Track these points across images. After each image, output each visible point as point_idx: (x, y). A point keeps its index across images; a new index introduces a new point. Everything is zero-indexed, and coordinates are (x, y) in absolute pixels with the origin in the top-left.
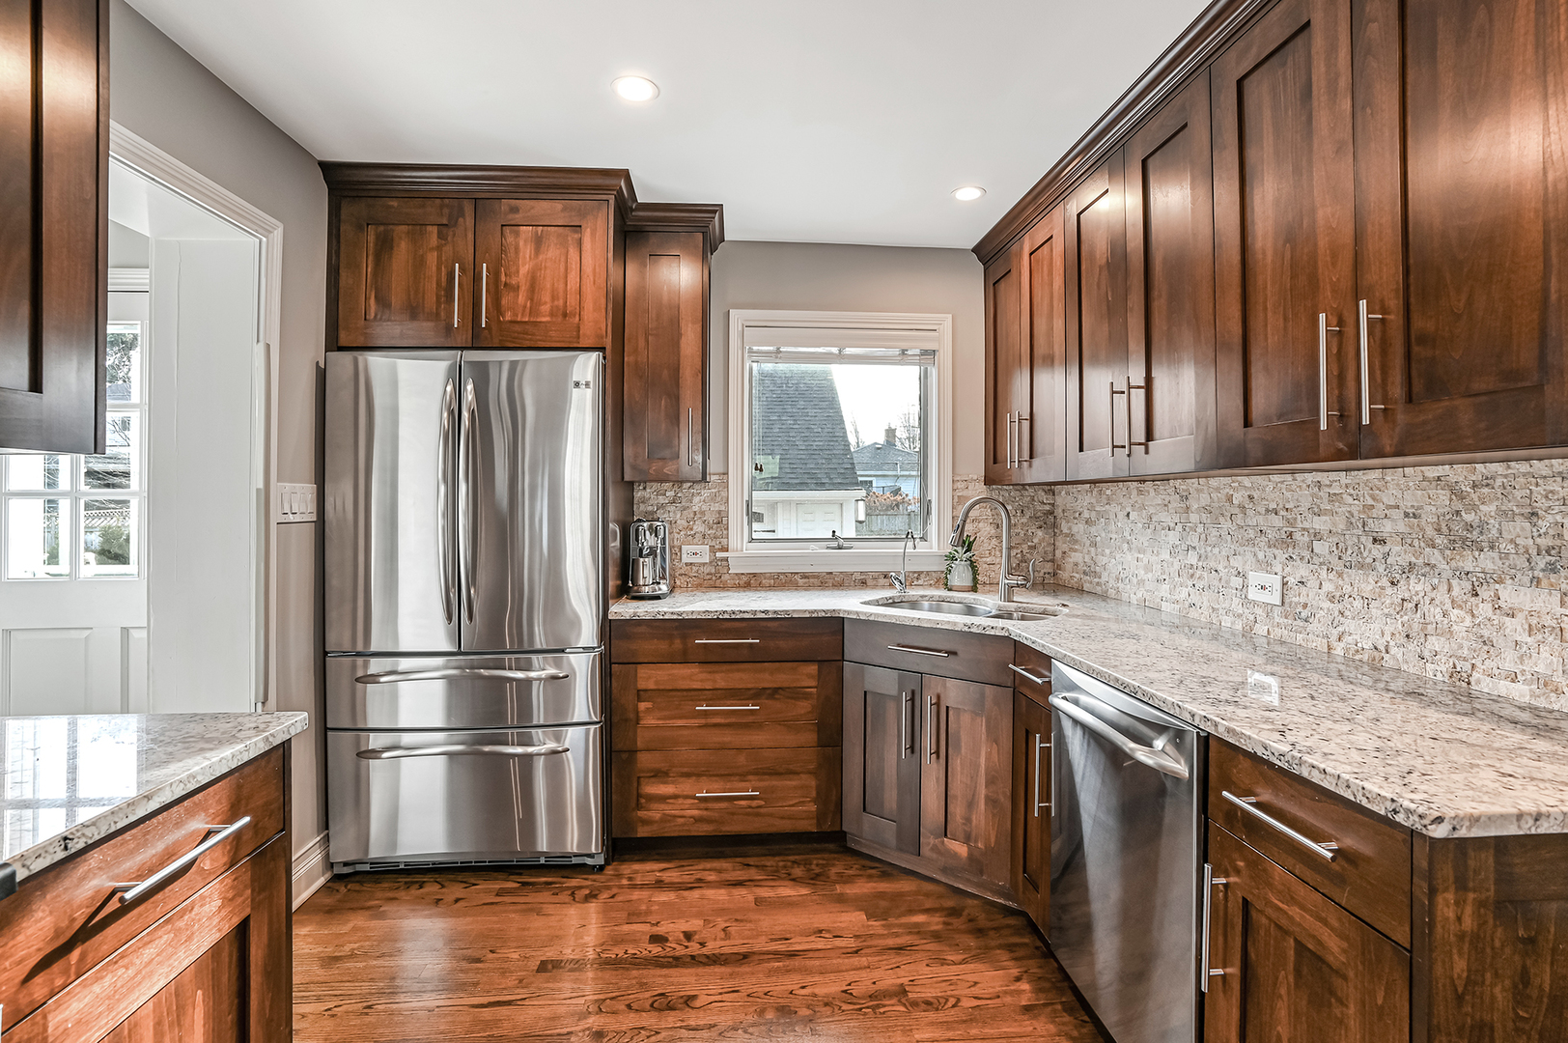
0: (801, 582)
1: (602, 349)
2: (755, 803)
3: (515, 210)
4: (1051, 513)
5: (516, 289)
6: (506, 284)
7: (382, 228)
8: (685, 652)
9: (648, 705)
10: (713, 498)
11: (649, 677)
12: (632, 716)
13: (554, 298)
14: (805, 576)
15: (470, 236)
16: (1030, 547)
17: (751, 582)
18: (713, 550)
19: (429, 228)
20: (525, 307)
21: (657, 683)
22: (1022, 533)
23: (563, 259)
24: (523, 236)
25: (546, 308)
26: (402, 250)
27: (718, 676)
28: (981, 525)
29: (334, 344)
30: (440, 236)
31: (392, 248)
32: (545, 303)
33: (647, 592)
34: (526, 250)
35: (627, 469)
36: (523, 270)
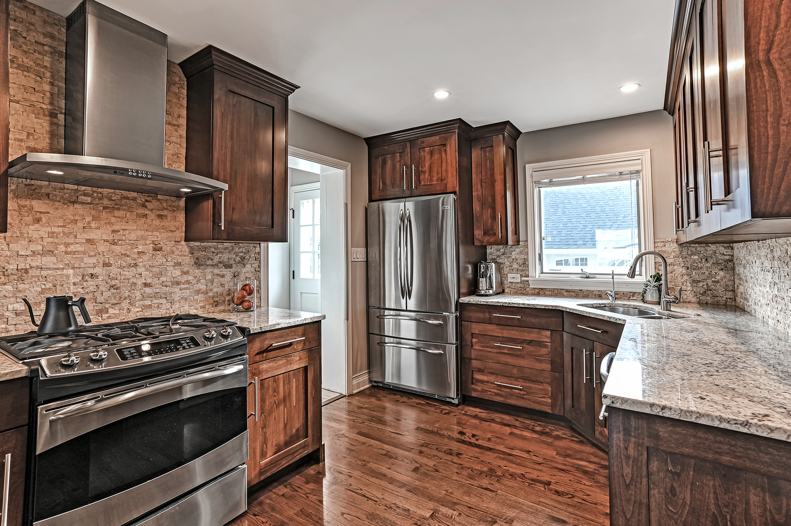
0: (565, 294)
1: (455, 193)
2: (522, 392)
3: (423, 142)
4: (731, 261)
5: (425, 172)
6: (421, 171)
7: (383, 157)
8: (490, 319)
9: (476, 340)
10: (521, 253)
11: (476, 328)
12: (469, 343)
13: (438, 174)
14: (567, 291)
15: (409, 155)
16: (713, 282)
17: (540, 292)
18: (521, 276)
19: (397, 154)
20: (428, 179)
21: (479, 331)
22: (707, 273)
23: (440, 158)
24: (426, 152)
25: (435, 178)
26: (389, 163)
27: (505, 332)
28: (675, 267)
29: (371, 200)
30: (400, 157)
31: (386, 164)
32: (435, 176)
33: (483, 292)
34: (428, 157)
35: (475, 241)
36: (427, 164)
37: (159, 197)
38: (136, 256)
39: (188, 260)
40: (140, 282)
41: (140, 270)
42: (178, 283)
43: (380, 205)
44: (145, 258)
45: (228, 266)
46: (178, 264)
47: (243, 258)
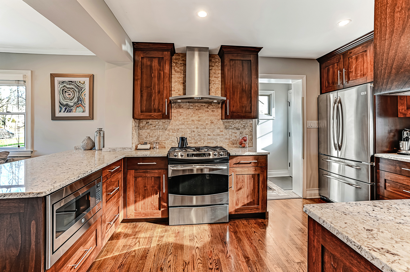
1: (372, 82)
3: (351, 53)
5: (352, 72)
6: (350, 71)
7: (328, 67)
8: (399, 171)
9: (389, 185)
11: (388, 176)
12: (383, 186)
13: (361, 71)
15: (342, 63)
19: (335, 64)
20: (354, 76)
21: (391, 178)
23: (363, 61)
24: (353, 58)
25: (359, 75)
26: (331, 70)
29: (321, 93)
30: (337, 65)
31: (329, 71)
32: (359, 73)
34: (354, 62)
35: (399, 114)
36: (354, 67)
37: (212, 104)
38: (205, 125)
39: (222, 127)
41: (207, 130)
42: (219, 135)
43: (328, 95)
44: (208, 126)
45: (238, 129)
46: (219, 128)
47: (244, 126)
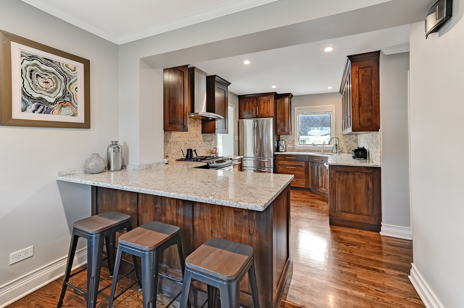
0: (307, 151)
1: (273, 117)
2: (295, 182)
3: (261, 99)
4: (357, 140)
5: (261, 109)
7: (245, 102)
8: (285, 159)
9: (280, 166)
10: (292, 137)
11: (280, 162)
12: (278, 168)
13: (266, 110)
14: (308, 150)
15: (256, 103)
16: (352, 146)
17: (299, 151)
18: (292, 145)
19: (250, 102)
20: (263, 112)
22: (350, 144)
23: (267, 105)
24: (262, 102)
25: (265, 112)
26: (247, 105)
27: (290, 163)
28: (342, 142)
29: (240, 118)
30: (252, 103)
33: (281, 151)
34: (263, 104)
35: (278, 133)
36: (262, 107)
37: (197, 120)
38: (193, 138)
39: (202, 139)
40: (194, 146)
41: (194, 142)
42: (200, 147)
43: (244, 120)
44: (195, 138)
45: (209, 142)
46: (200, 141)
47: (212, 139)
